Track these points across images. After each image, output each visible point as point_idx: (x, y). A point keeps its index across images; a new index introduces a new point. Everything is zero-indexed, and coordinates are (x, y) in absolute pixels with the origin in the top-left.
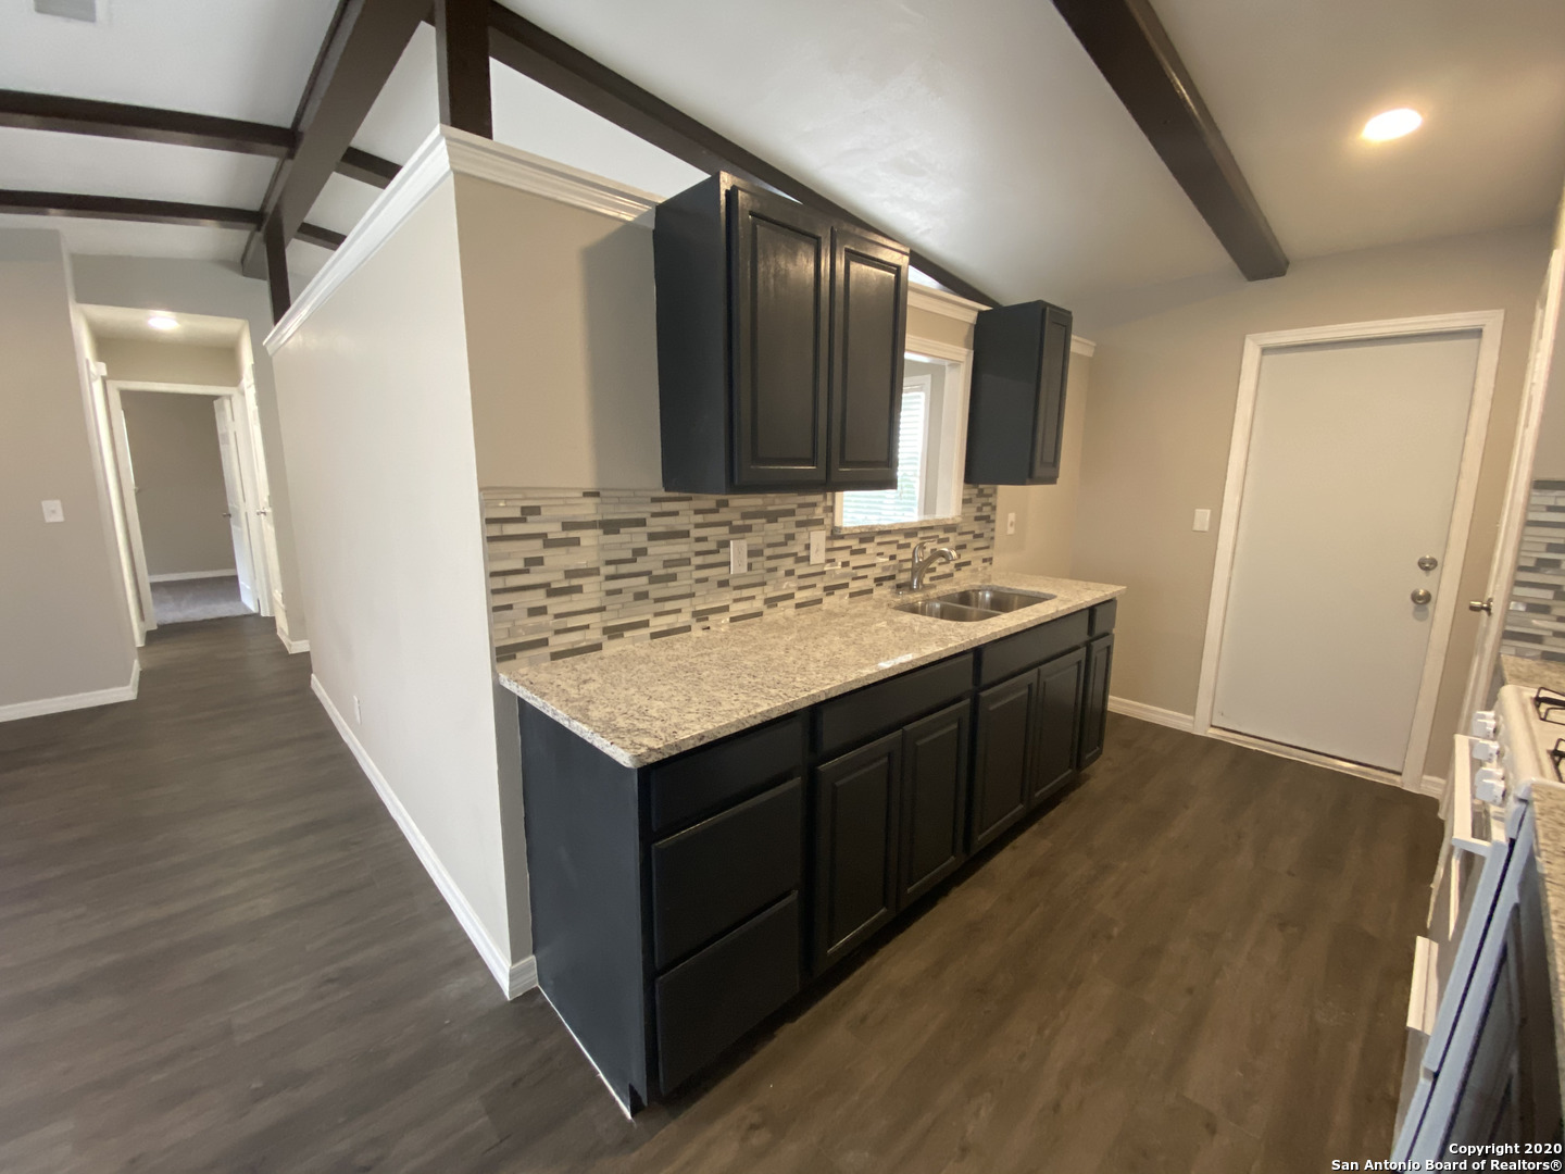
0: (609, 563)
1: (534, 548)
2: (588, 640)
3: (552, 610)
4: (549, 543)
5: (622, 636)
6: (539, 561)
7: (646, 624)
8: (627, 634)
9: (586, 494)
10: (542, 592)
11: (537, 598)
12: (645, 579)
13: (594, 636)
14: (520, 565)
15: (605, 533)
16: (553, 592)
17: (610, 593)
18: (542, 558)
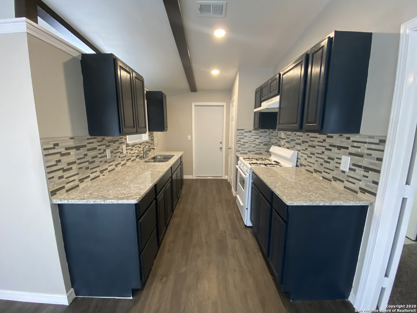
0: (78, 159)
1: (58, 157)
2: (75, 184)
3: (65, 177)
4: (62, 155)
7: (89, 177)
8: (85, 180)
9: (71, 138)
10: (61, 171)
11: (60, 173)
12: (87, 163)
14: (54, 163)
15: (77, 150)
16: (65, 171)
17: (79, 168)
18: (60, 160)
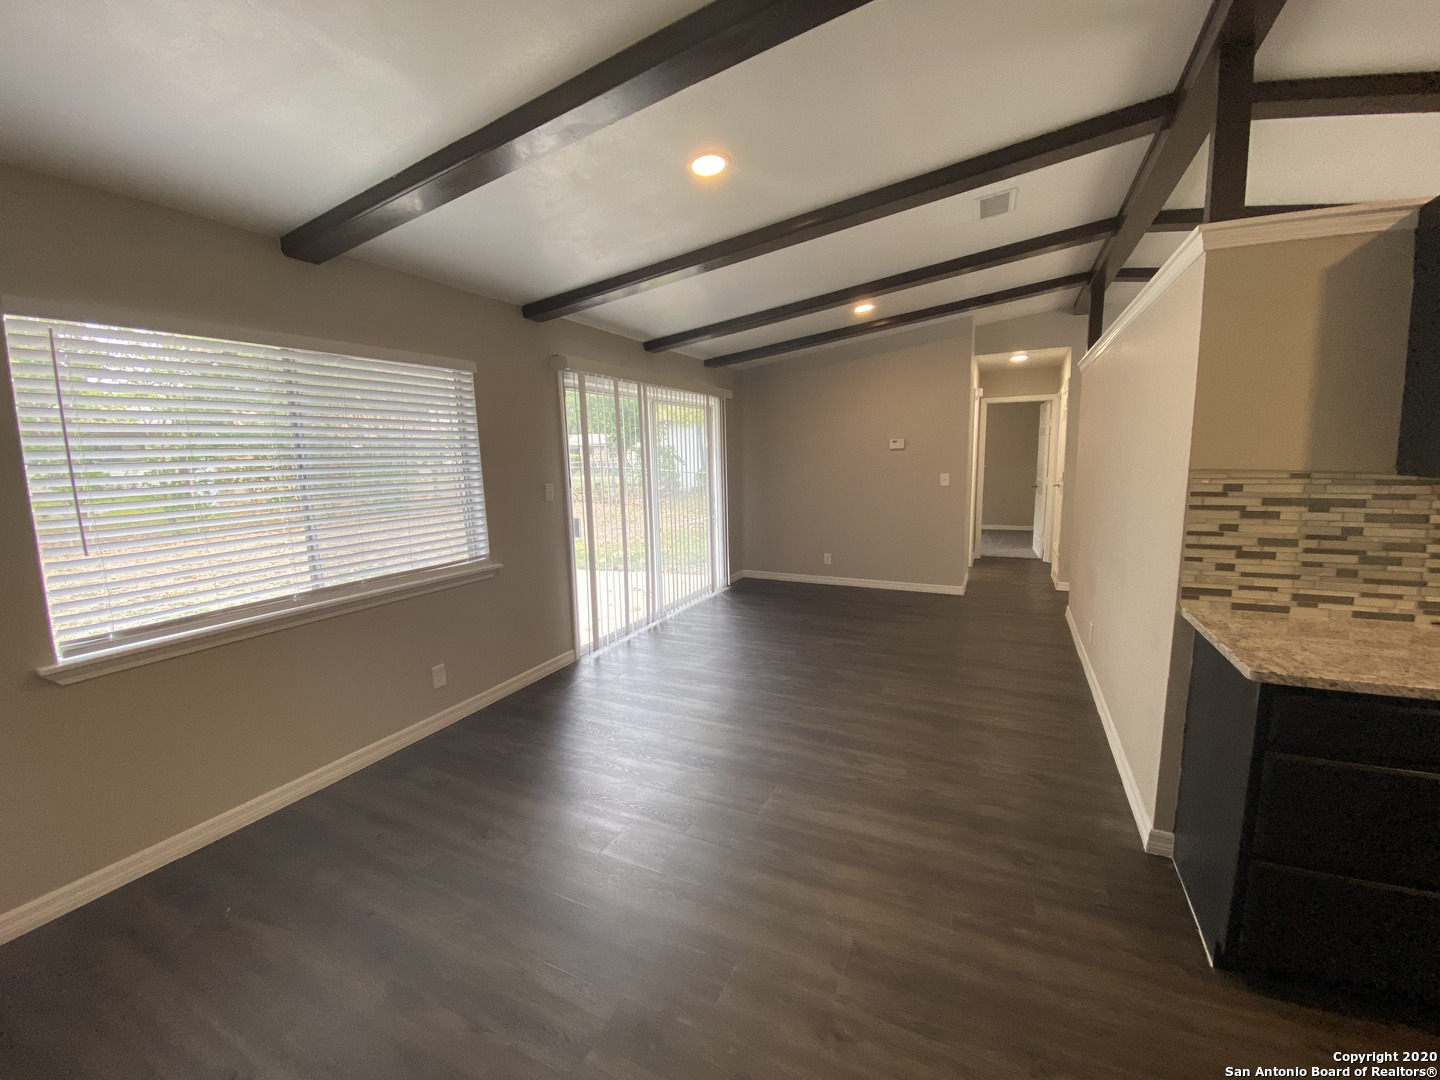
0: (1310, 537)
1: (1232, 517)
2: (1274, 601)
3: (1238, 569)
4: (1245, 513)
5: (1316, 606)
6: (1234, 528)
7: (1349, 601)
8: (1321, 606)
9: (1295, 476)
10: (1233, 553)
11: (1228, 557)
12: (1354, 558)
13: (1282, 598)
14: (1215, 529)
15: (1310, 511)
16: (1241, 553)
17: (1305, 564)
18: (1237, 525)
